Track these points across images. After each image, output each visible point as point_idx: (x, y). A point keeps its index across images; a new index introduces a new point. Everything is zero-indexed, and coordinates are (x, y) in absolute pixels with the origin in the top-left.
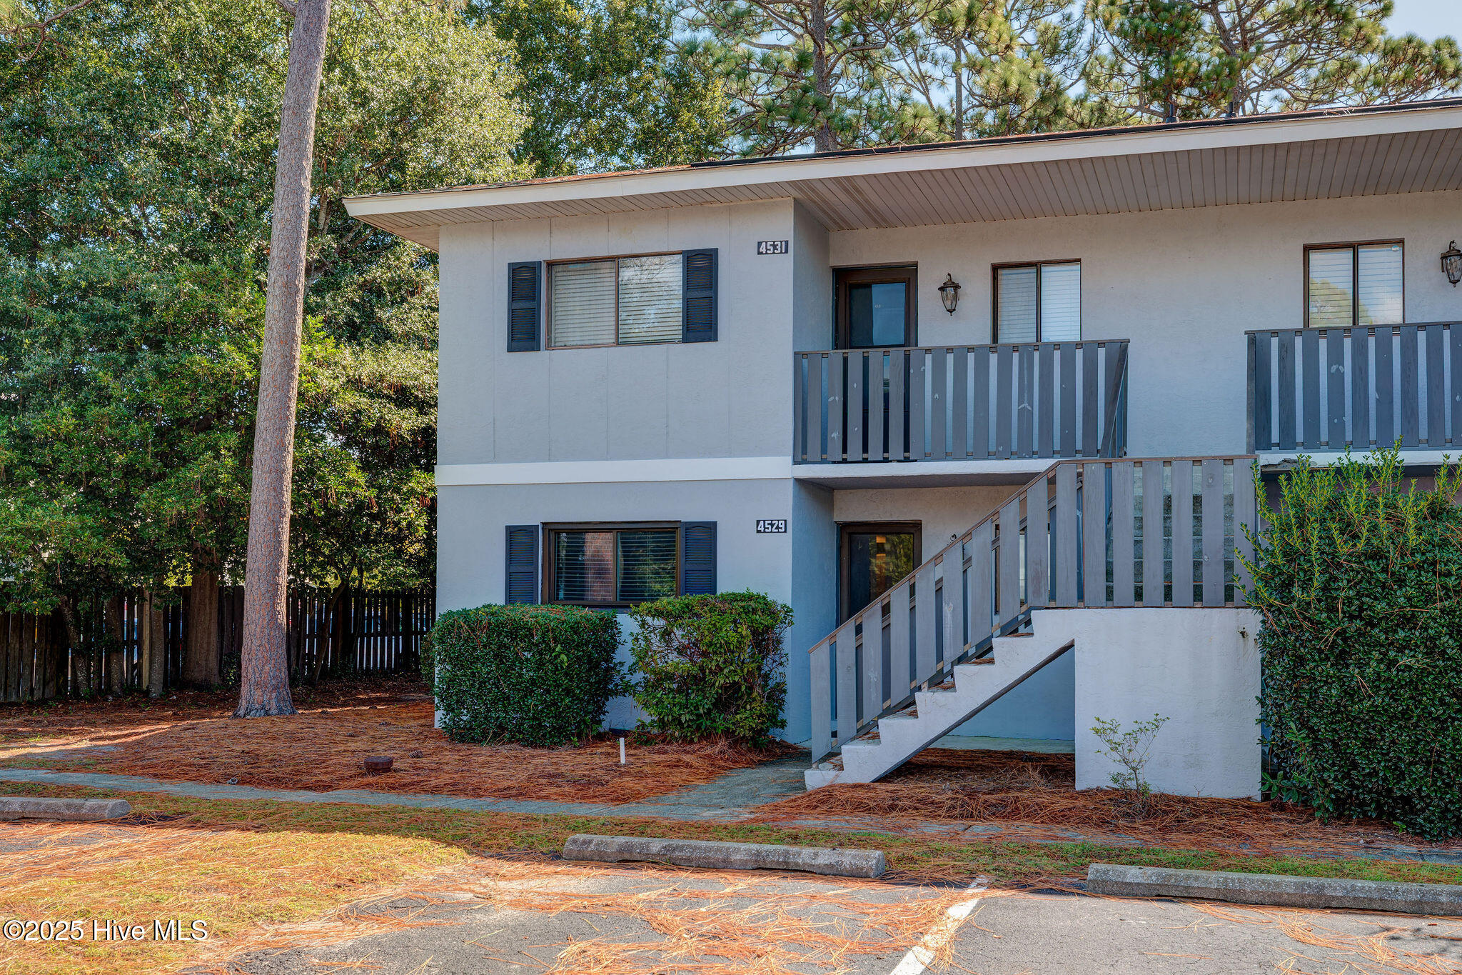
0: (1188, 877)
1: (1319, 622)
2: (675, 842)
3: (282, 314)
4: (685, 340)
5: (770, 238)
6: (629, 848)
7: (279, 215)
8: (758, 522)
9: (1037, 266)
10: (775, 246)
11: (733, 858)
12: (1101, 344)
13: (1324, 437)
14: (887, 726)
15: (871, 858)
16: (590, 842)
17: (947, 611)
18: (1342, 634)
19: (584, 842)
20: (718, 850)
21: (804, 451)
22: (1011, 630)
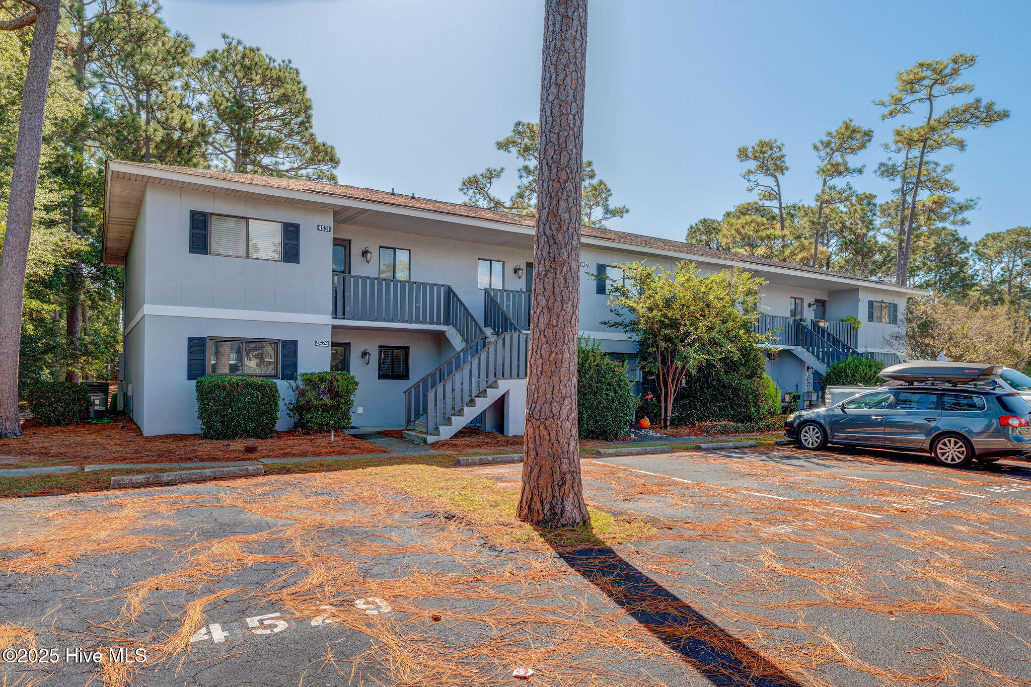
4: (284, 260)
5: (323, 225)
8: (316, 342)
9: (394, 249)
10: (325, 228)
12: (443, 286)
14: (454, 419)
22: (490, 387)
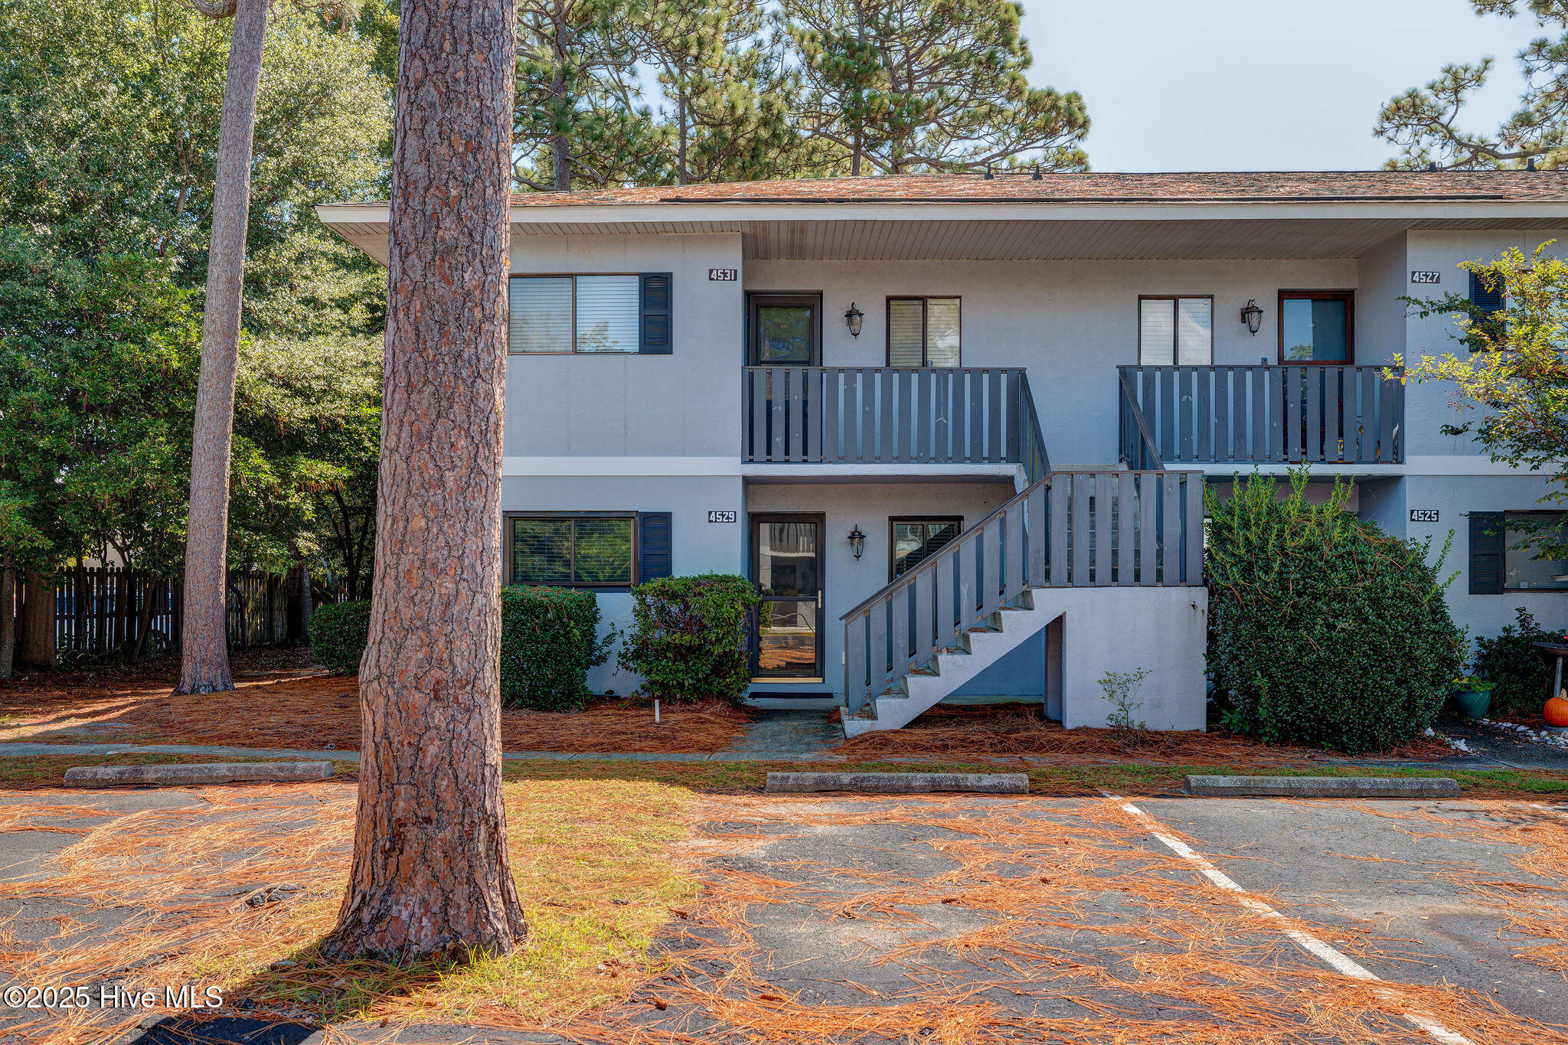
0: (1263, 781)
1: (1275, 597)
2: (862, 775)
3: (226, 309)
4: (643, 351)
5: (721, 267)
6: (824, 781)
7: (223, 213)
8: (710, 513)
9: (923, 300)
10: (725, 274)
11: (913, 784)
12: (1004, 371)
13: (1177, 452)
14: (914, 682)
15: (1023, 780)
16: (788, 777)
17: (964, 589)
18: (1294, 606)
19: (783, 778)
20: (899, 779)
21: (751, 453)
22: (1011, 607)
